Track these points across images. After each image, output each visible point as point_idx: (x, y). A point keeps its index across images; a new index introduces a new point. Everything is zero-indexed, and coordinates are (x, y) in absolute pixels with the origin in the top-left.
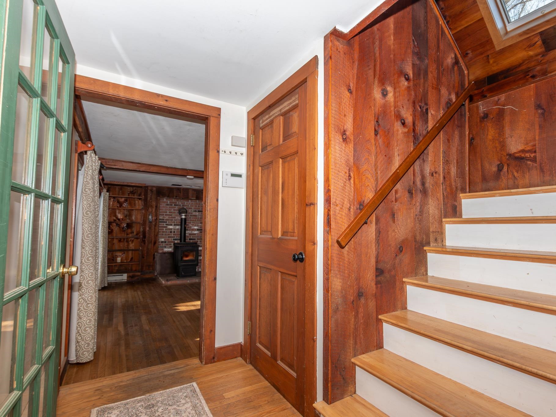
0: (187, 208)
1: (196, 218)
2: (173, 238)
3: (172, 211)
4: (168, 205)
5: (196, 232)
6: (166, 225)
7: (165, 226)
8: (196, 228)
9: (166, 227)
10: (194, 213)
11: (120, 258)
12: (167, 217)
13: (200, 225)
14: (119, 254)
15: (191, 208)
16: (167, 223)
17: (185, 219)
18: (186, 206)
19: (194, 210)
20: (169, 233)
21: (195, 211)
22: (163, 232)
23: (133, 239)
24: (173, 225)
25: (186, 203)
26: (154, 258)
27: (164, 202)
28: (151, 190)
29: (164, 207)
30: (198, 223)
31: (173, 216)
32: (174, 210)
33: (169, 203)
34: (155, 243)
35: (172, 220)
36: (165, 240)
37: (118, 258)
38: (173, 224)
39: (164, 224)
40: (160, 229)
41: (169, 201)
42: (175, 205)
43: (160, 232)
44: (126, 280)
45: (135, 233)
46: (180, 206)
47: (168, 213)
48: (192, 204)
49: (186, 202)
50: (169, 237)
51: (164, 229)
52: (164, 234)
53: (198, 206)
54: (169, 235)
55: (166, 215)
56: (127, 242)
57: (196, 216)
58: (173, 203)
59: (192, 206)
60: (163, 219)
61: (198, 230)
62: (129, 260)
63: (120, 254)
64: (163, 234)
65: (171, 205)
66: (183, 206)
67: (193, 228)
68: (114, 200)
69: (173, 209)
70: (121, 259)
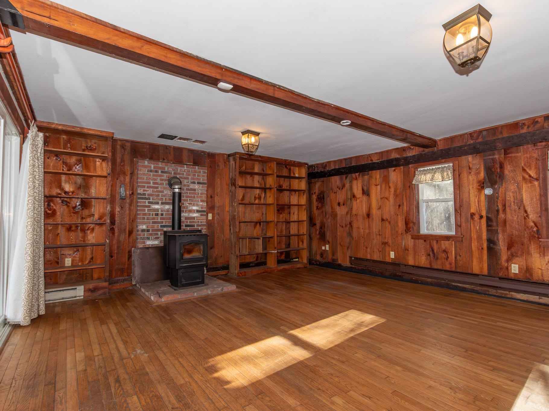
0: (182, 178)
1: (195, 194)
2: (160, 225)
3: (158, 181)
4: (151, 171)
5: (195, 215)
6: (149, 203)
7: (147, 204)
8: (195, 208)
9: (149, 206)
10: (192, 186)
11: (70, 259)
12: (150, 191)
13: (201, 203)
14: (67, 251)
15: (187, 178)
16: (151, 200)
17: (180, 194)
18: (179, 174)
19: (192, 181)
20: (154, 216)
21: (194, 183)
22: (145, 214)
23: (92, 226)
24: (160, 203)
25: (179, 170)
26: (130, 257)
27: (145, 167)
28: (123, 147)
29: (144, 174)
30: (198, 201)
31: (160, 189)
32: (162, 180)
33: (152, 168)
34: (131, 232)
35: (158, 196)
36: (147, 227)
37: (66, 259)
38: (160, 202)
39: (145, 202)
40: (140, 210)
41: (152, 166)
42: (162, 172)
43: (140, 214)
44: (82, 297)
45: (96, 216)
46: (170, 173)
47: (152, 185)
48: (189, 172)
49: (179, 169)
50: (153, 223)
51: (146, 209)
52: (146, 217)
53: (198, 176)
54: (154, 219)
55: (148, 187)
56: (83, 230)
57: (195, 190)
58: (160, 168)
59: (189, 175)
60: (144, 194)
61: (198, 211)
62: (87, 262)
63: (71, 252)
64: (144, 219)
65: (156, 172)
66: (174, 173)
67: (190, 208)
68: (56, 159)
69: (159, 178)
70: (73, 261)
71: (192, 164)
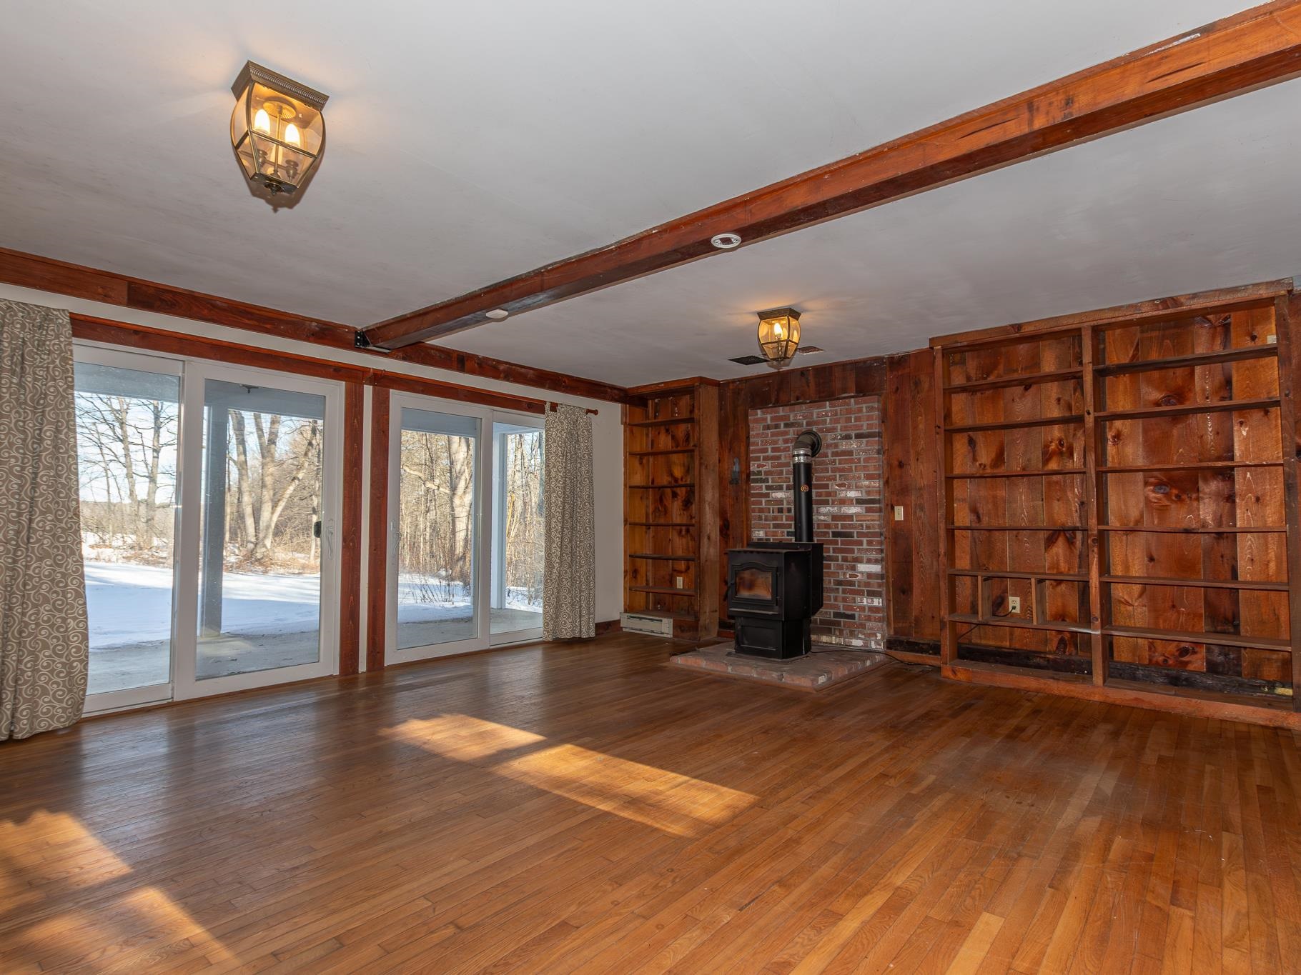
0: (821, 430)
1: (852, 461)
2: (785, 530)
3: (781, 444)
4: (768, 427)
5: (853, 510)
6: (768, 488)
7: (764, 491)
8: (852, 494)
9: (767, 495)
10: (844, 446)
11: (682, 578)
12: (768, 466)
13: (867, 483)
14: (679, 567)
15: (833, 430)
16: (770, 484)
17: (808, 467)
18: (816, 423)
19: (844, 433)
20: (776, 514)
21: (848, 437)
22: (761, 510)
24: (785, 487)
25: (815, 416)
27: (757, 421)
29: (758, 435)
30: (859, 478)
31: (783, 460)
32: (786, 441)
33: (769, 422)
35: (781, 473)
36: (766, 533)
37: (678, 578)
38: (785, 485)
39: (761, 487)
40: (755, 503)
41: (769, 417)
42: (787, 425)
43: (754, 511)
44: (670, 636)
46: (800, 425)
47: (770, 453)
48: (836, 415)
49: (815, 412)
50: (776, 526)
51: (763, 500)
52: (763, 515)
53: (857, 419)
54: (775, 518)
55: (766, 459)
57: (850, 453)
58: (781, 418)
59: (837, 421)
60: (759, 473)
61: (859, 502)
64: (760, 518)
65: (777, 427)
66: (808, 424)
67: (842, 495)
69: (781, 438)
70: (685, 581)
71: (853, 394)
